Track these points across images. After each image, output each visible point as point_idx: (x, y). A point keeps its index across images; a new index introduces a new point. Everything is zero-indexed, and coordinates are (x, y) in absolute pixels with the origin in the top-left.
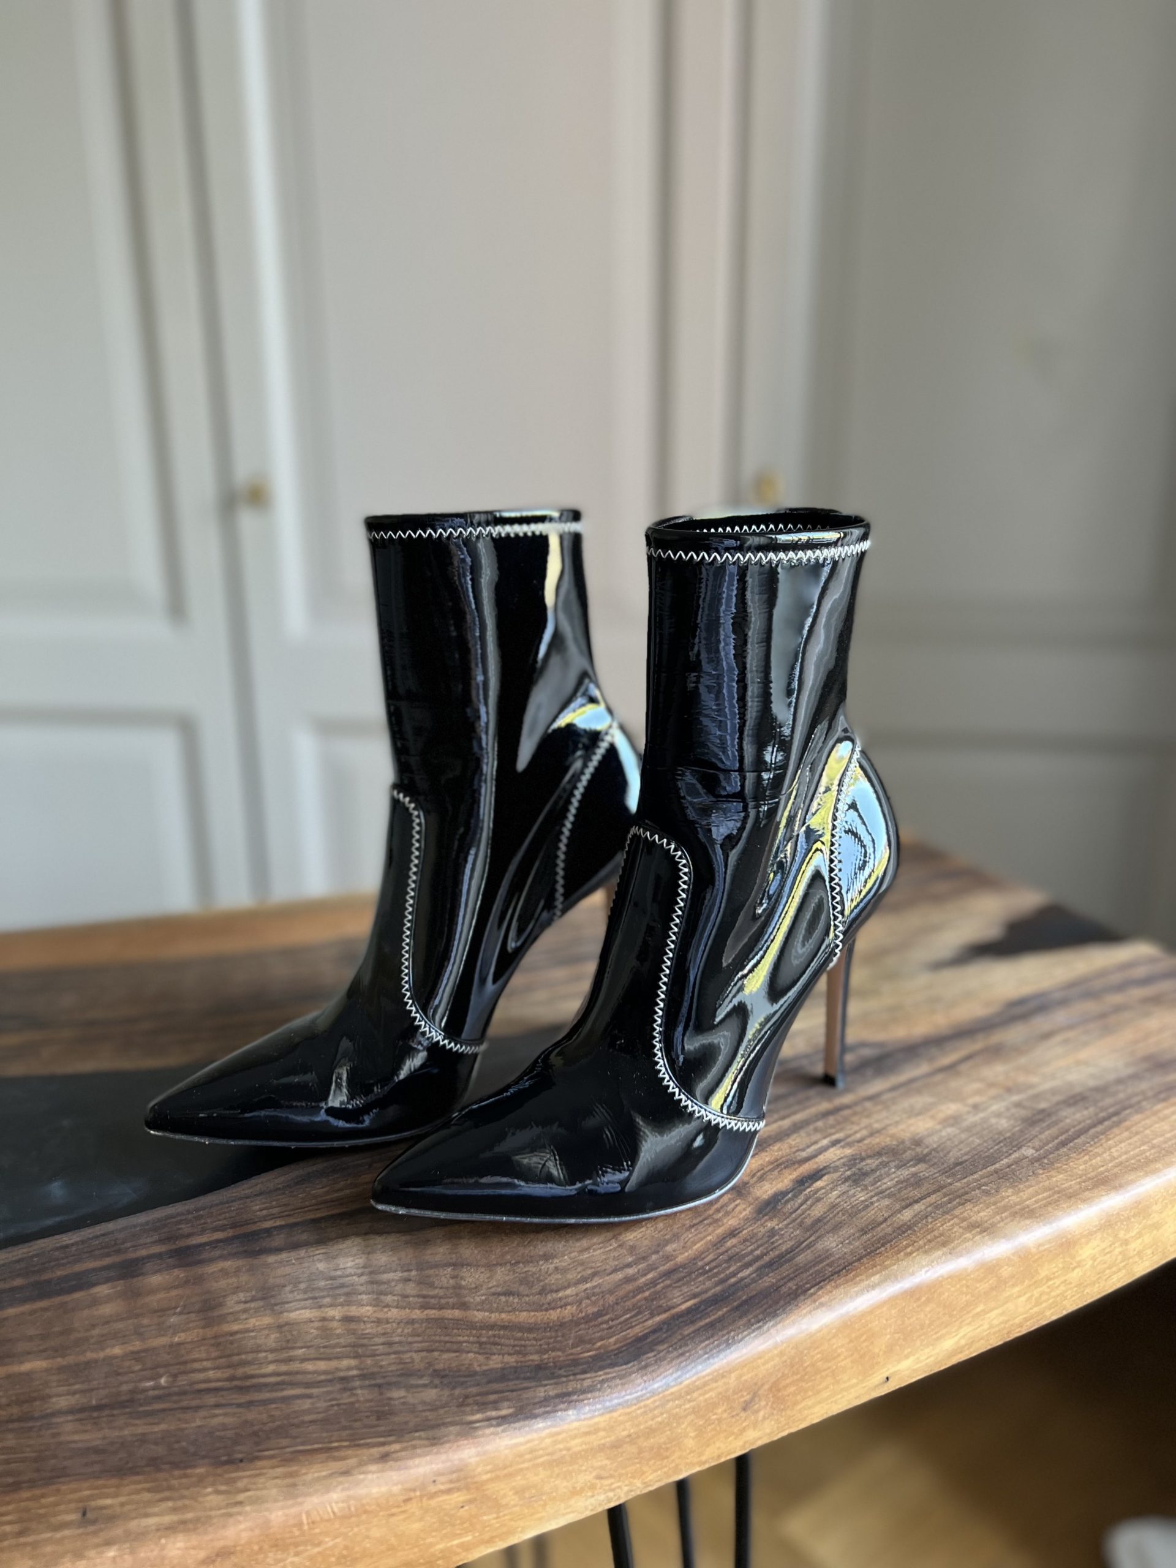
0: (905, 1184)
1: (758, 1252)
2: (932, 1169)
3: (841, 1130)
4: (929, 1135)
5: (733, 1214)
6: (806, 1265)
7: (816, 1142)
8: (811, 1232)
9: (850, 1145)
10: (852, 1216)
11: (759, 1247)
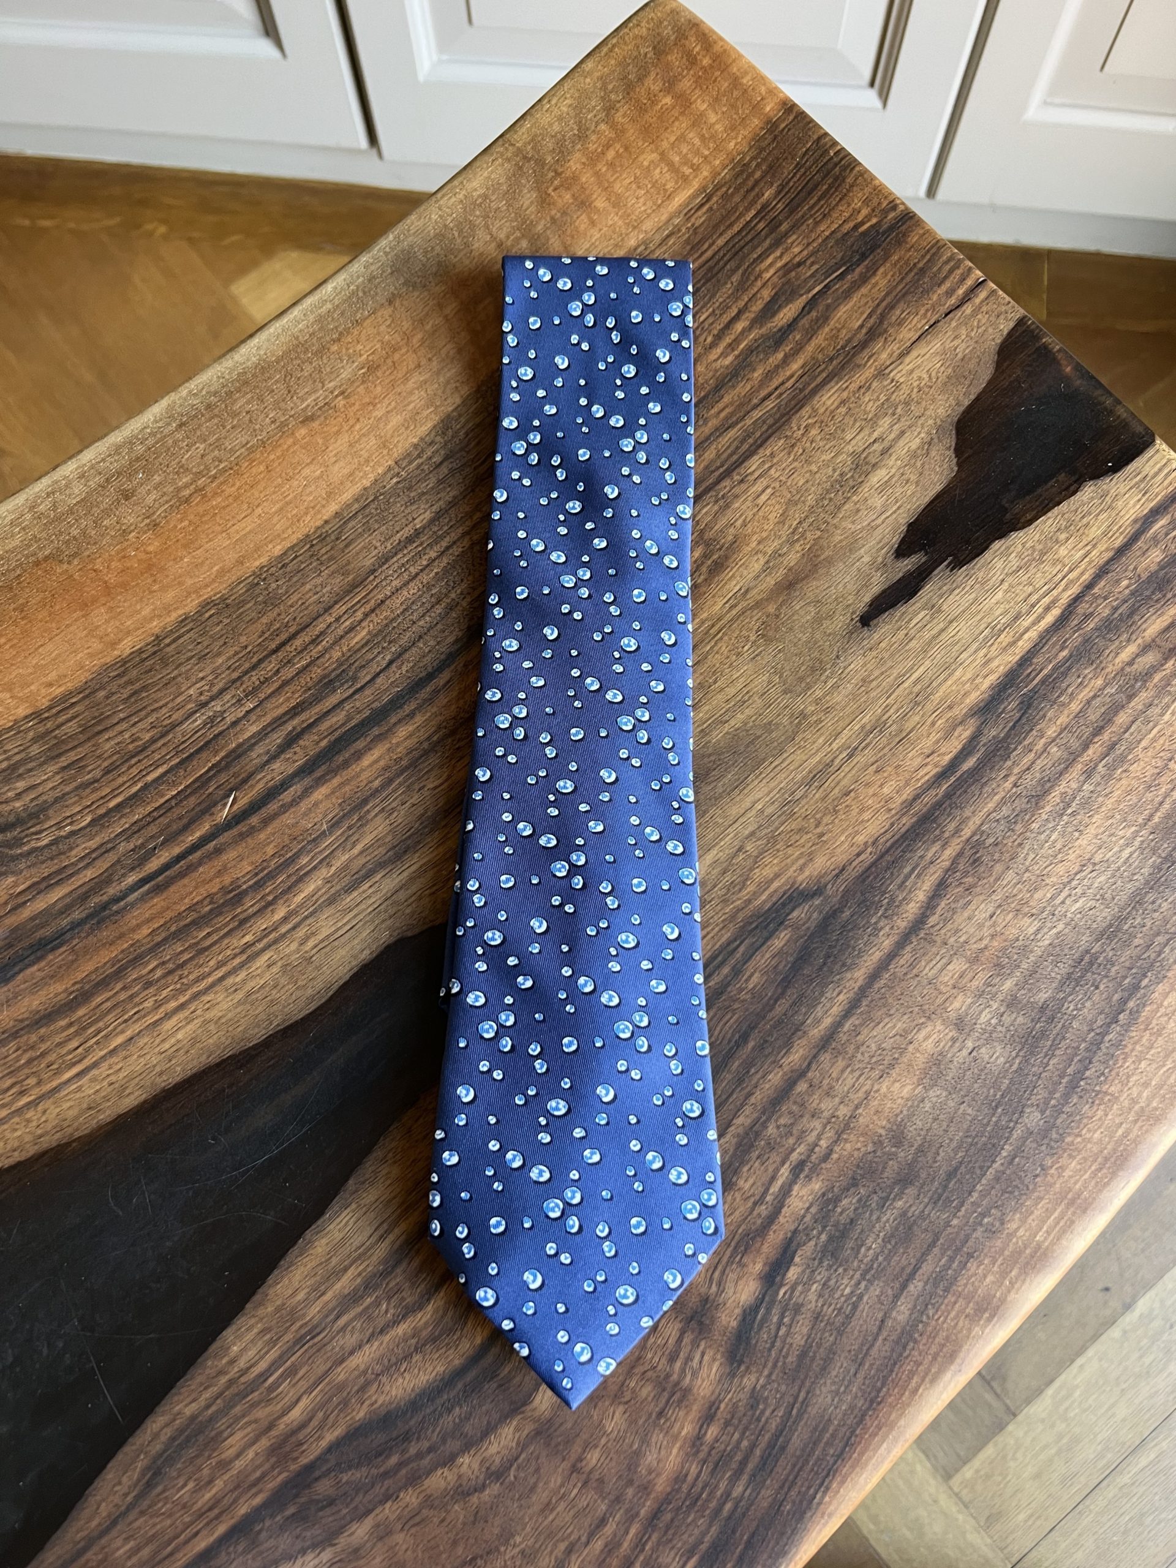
0: (893, 1242)
1: (745, 1443)
2: (922, 1195)
3: (800, 1139)
4: (909, 1117)
5: (704, 1372)
6: (803, 1450)
7: (773, 1178)
8: (798, 1382)
9: (815, 1170)
10: (840, 1333)
11: (744, 1433)
